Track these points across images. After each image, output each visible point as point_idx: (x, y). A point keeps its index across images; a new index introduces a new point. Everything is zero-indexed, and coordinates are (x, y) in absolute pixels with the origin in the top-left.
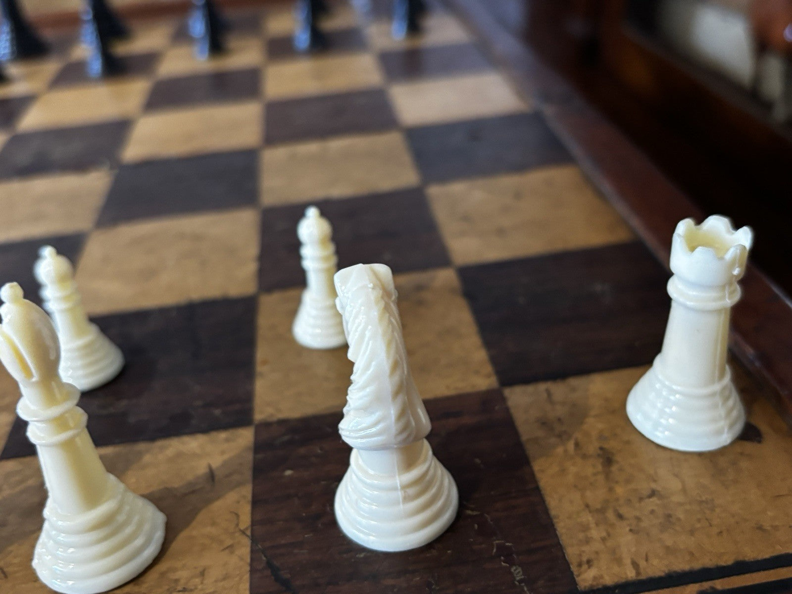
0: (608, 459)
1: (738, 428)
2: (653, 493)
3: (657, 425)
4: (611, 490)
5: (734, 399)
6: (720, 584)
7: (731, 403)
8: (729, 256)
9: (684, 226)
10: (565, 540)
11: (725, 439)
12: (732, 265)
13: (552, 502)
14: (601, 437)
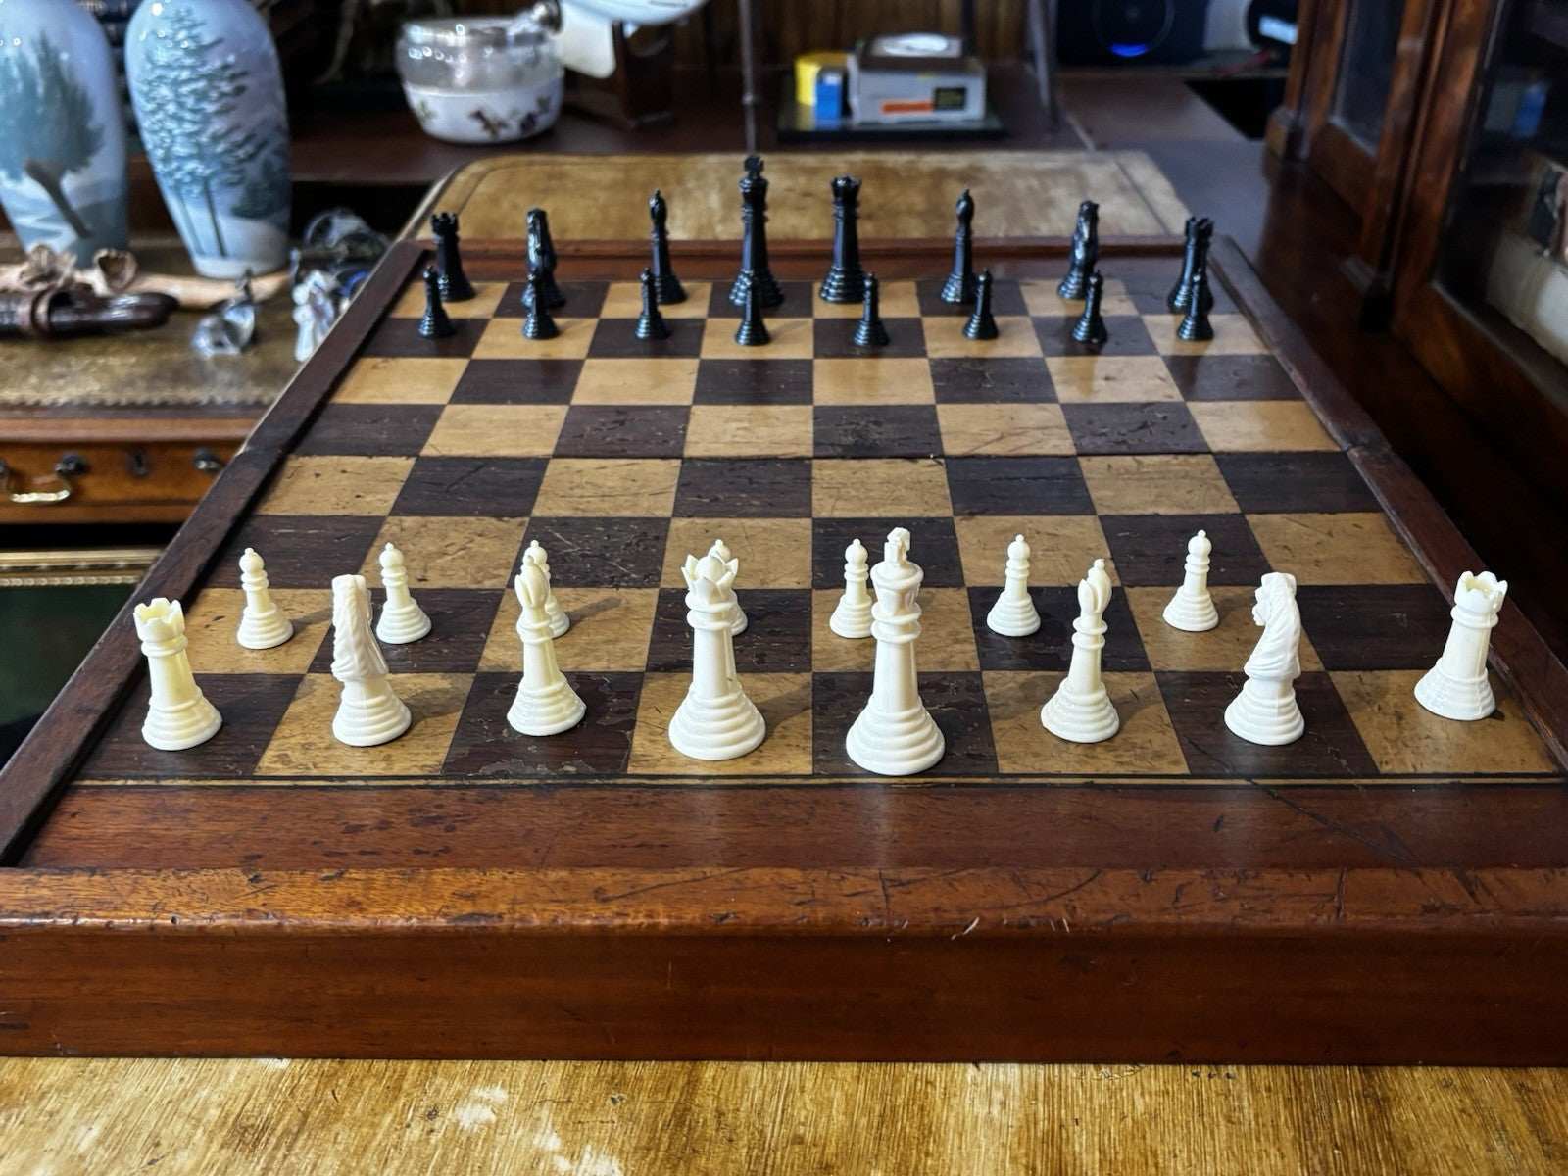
0: (1400, 717)
1: (1489, 710)
2: (1428, 737)
3: (1434, 703)
4: (1402, 733)
5: (1487, 692)
6: (1463, 781)
7: (1485, 693)
8: (1491, 597)
9: (1467, 576)
10: (1371, 751)
11: (1479, 715)
12: (1493, 602)
13: (1364, 734)
14: (1396, 705)
